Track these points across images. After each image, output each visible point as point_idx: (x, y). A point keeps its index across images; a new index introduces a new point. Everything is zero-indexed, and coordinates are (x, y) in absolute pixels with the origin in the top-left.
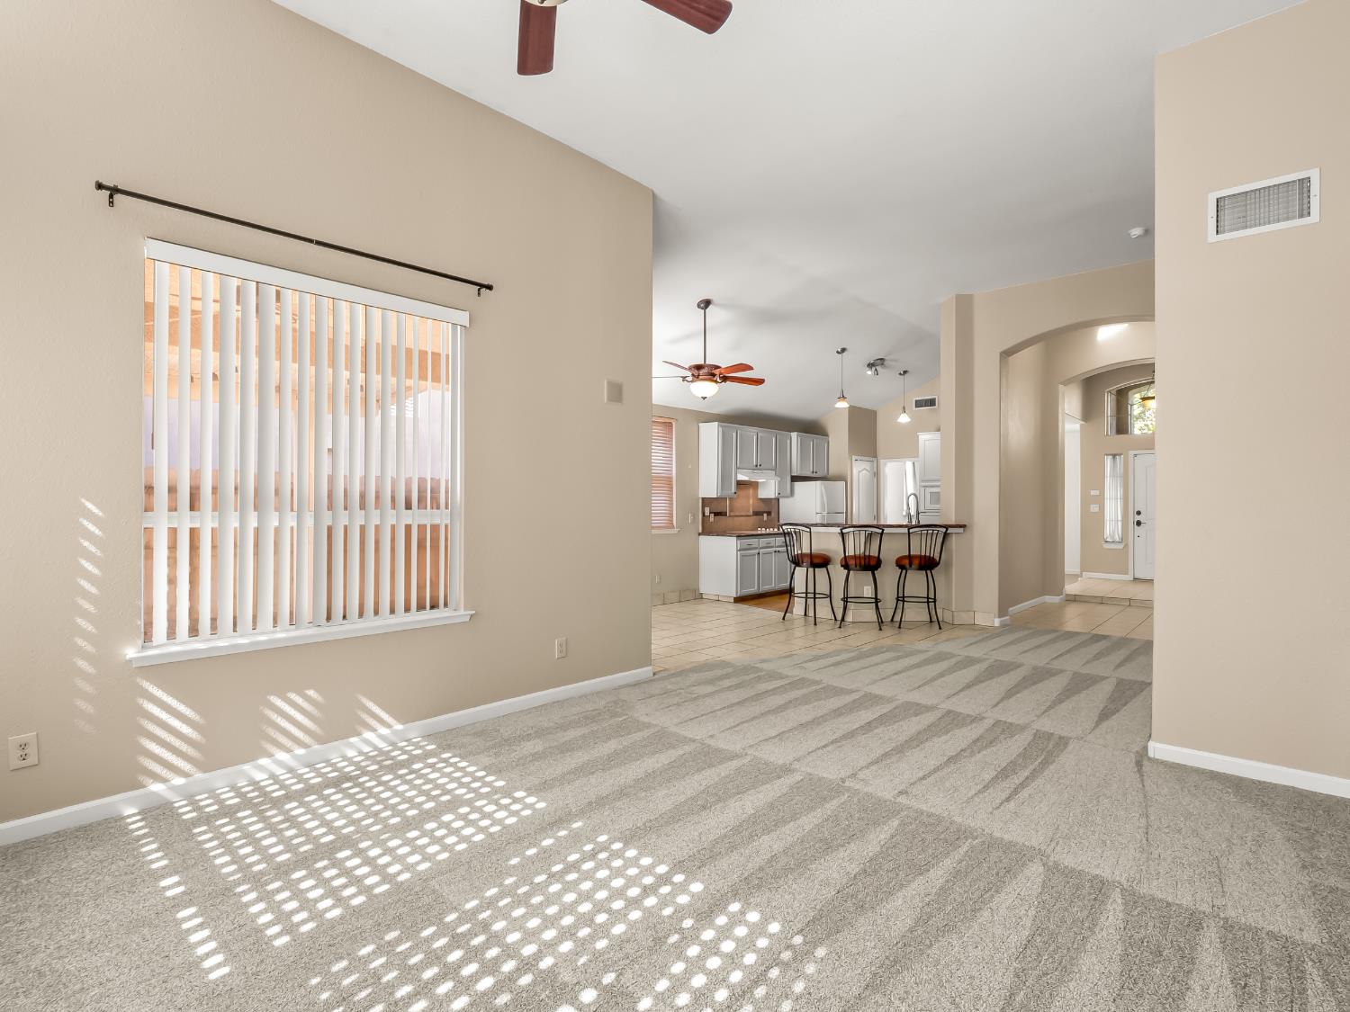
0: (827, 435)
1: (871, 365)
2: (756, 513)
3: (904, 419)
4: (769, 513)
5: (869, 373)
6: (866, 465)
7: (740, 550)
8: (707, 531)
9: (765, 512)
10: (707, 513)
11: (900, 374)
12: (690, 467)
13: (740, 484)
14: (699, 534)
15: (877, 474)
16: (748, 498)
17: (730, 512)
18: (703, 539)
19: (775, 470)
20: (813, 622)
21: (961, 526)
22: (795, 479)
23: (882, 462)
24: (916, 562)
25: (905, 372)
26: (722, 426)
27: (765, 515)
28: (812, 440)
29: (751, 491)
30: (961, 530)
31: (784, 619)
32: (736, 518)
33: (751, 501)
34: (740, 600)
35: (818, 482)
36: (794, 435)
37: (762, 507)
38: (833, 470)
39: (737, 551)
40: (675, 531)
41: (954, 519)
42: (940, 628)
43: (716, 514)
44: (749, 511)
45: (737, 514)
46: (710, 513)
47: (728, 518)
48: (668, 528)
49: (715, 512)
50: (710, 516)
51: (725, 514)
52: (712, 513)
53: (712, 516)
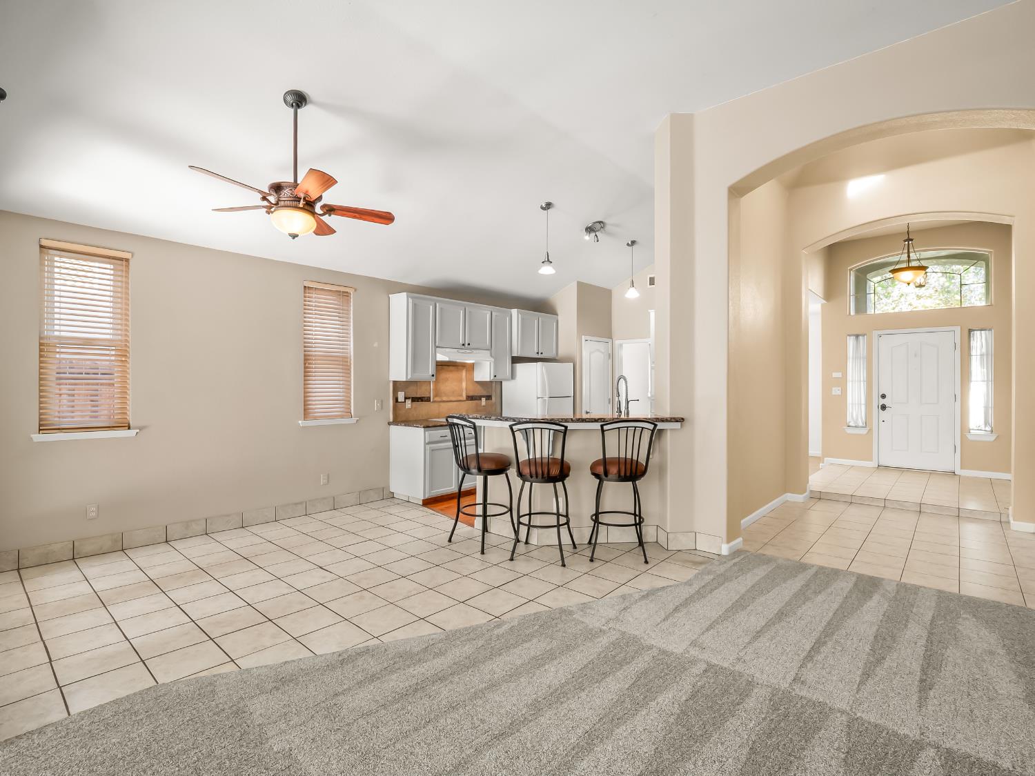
0: (557, 315)
1: (590, 230)
2: (470, 398)
3: (632, 294)
4: (489, 397)
5: (587, 238)
6: (601, 346)
7: (429, 443)
8: (400, 419)
9: (483, 397)
10: (401, 398)
11: (628, 244)
12: (376, 345)
13: (441, 366)
14: (389, 424)
15: (611, 356)
16: (460, 381)
17: (436, 395)
18: (393, 428)
19: (490, 349)
20: (480, 549)
21: (676, 420)
22: (516, 360)
23: (617, 342)
24: (613, 470)
25: (633, 242)
26: (412, 298)
27: (483, 399)
28: (536, 318)
29: (464, 373)
30: (678, 425)
31: (450, 540)
32: (442, 404)
33: (464, 385)
34: (429, 502)
35: (539, 364)
36: (514, 312)
37: (479, 391)
38: (562, 352)
39: (426, 444)
40: (354, 420)
41: (668, 411)
42: (646, 562)
43: (414, 400)
44: (461, 395)
45: (445, 399)
46: (406, 398)
47: (432, 404)
48: (342, 417)
49: (413, 398)
50: (405, 402)
51: (428, 400)
52: (409, 398)
53: (409, 402)
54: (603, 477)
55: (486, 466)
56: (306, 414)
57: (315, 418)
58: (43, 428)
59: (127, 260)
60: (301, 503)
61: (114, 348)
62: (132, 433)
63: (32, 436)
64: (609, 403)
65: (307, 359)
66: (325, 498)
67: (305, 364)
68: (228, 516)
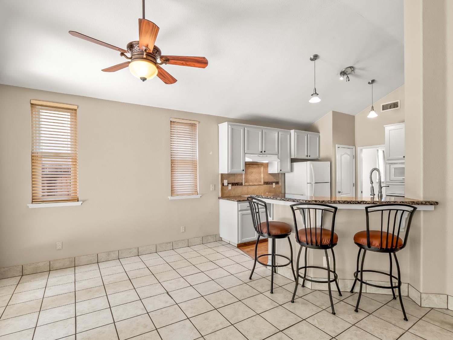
0: (319, 132)
1: (343, 73)
2: (266, 183)
3: (373, 115)
4: (277, 183)
5: (342, 78)
6: (348, 151)
7: (241, 211)
8: (225, 196)
9: (274, 182)
10: (226, 182)
11: (369, 83)
12: (211, 153)
13: (248, 165)
14: (219, 198)
15: (355, 157)
16: (260, 173)
17: (246, 182)
18: (221, 200)
19: (278, 154)
21: (431, 204)
22: (293, 160)
23: (359, 149)
24: (376, 243)
25: (373, 81)
26: (230, 125)
27: (274, 184)
28: (305, 135)
29: (262, 169)
31: (250, 278)
32: (249, 187)
33: (262, 176)
34: (241, 246)
35: (309, 162)
36: (292, 131)
37: (272, 179)
38: (323, 155)
39: (238, 211)
40: (199, 196)
41: (422, 196)
42: (406, 319)
43: (233, 184)
44: (261, 182)
45: (251, 184)
46: (228, 184)
47: (243, 187)
48: (193, 194)
49: (232, 183)
50: (228, 186)
51: (241, 184)
52: (230, 184)
53: (230, 186)
54: (366, 247)
55: (274, 232)
56: (172, 192)
57: (177, 195)
58: (34, 201)
59: (76, 110)
60: (170, 243)
61: (71, 158)
62: (79, 203)
63: (28, 205)
64: (354, 186)
65: (172, 162)
66: (183, 240)
67: (171, 165)
68: (130, 249)
